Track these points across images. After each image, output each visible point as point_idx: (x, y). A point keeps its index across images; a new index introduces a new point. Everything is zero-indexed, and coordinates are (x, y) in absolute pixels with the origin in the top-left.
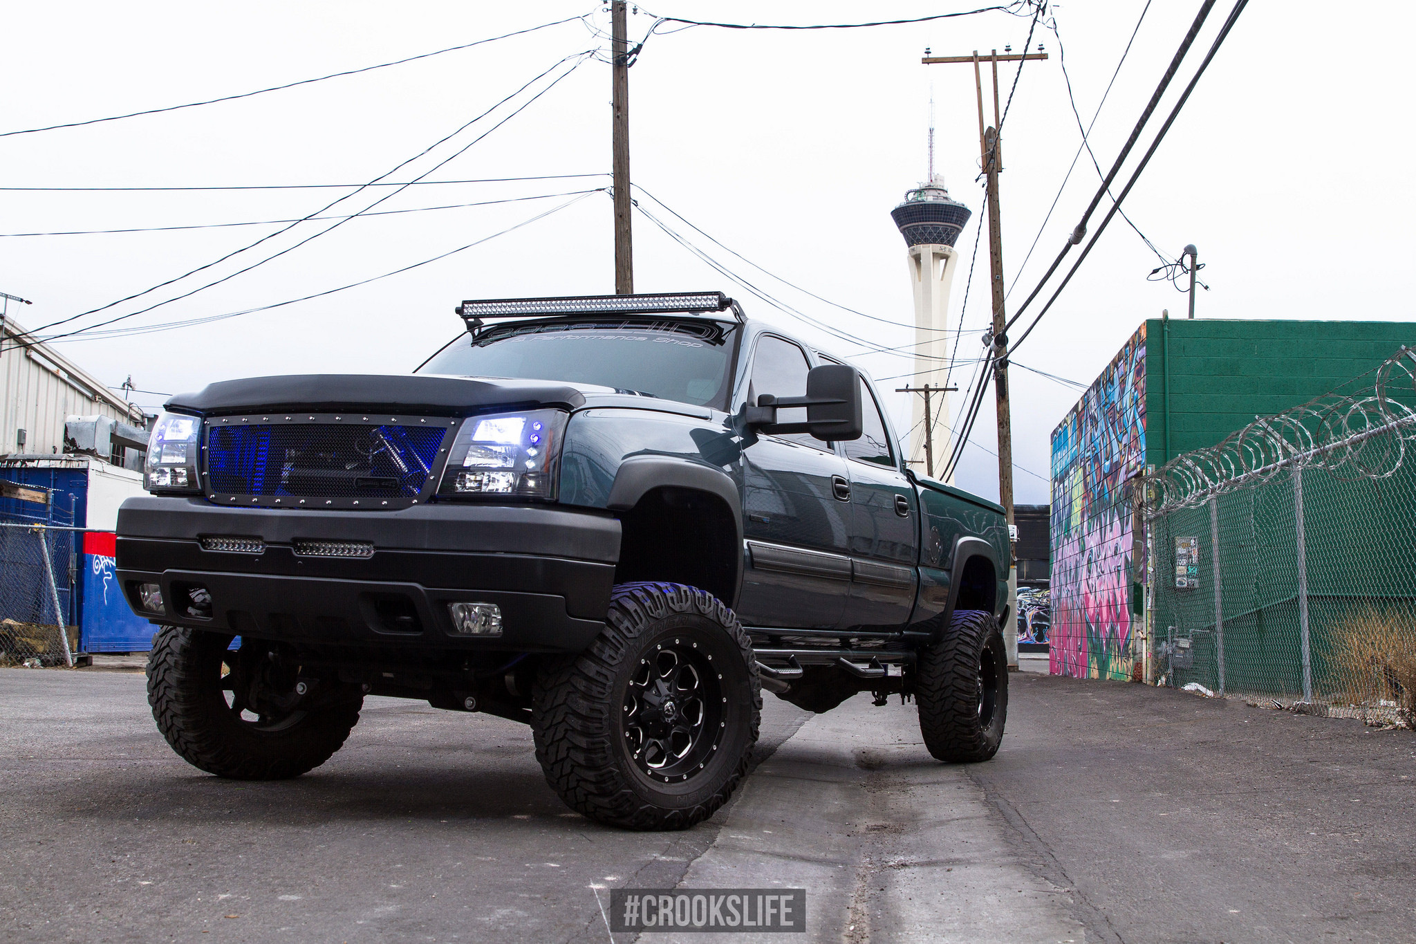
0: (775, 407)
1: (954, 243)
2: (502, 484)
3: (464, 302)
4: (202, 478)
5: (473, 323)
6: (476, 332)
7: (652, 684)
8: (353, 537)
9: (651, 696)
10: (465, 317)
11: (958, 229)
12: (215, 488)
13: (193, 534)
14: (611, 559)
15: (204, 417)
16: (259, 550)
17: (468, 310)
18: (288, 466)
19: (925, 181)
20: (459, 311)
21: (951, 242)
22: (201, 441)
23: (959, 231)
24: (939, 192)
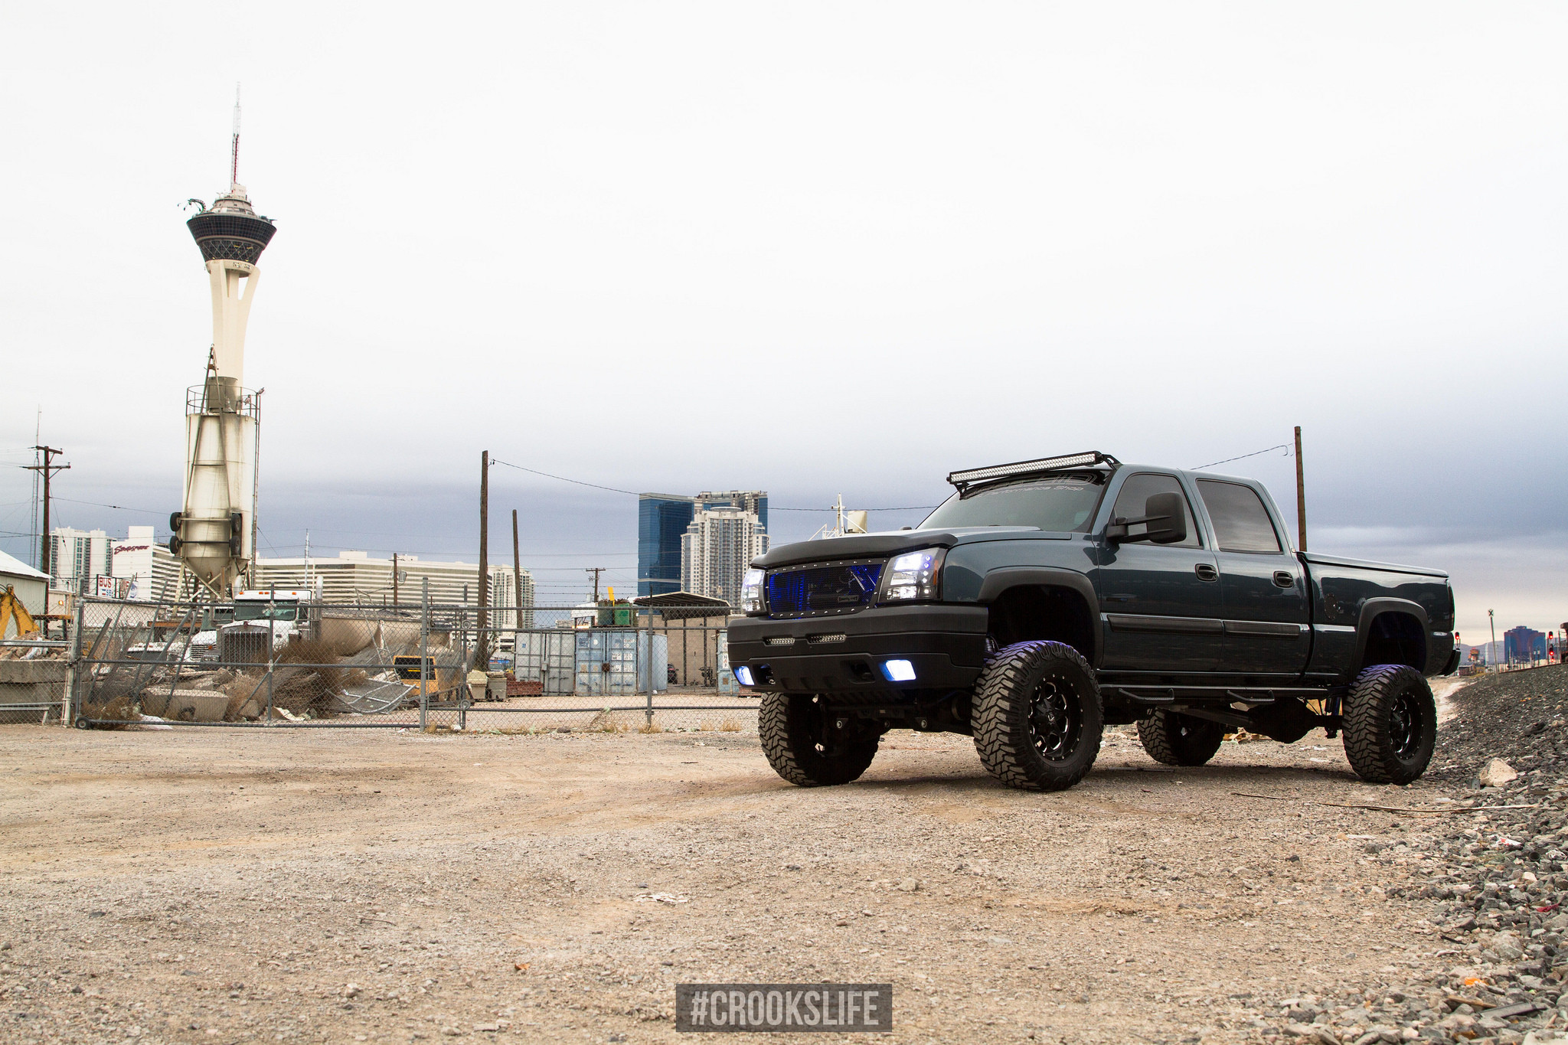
0: (1127, 525)
1: (256, 260)
2: (910, 593)
3: (951, 473)
4: (767, 604)
5: (961, 486)
6: (963, 490)
7: (1041, 701)
8: (835, 630)
9: (1041, 708)
10: (955, 483)
11: (261, 246)
12: (775, 611)
13: (760, 638)
14: (982, 630)
15: (767, 570)
16: (791, 641)
17: (955, 478)
18: (810, 593)
19: (226, 191)
20: (949, 479)
21: (253, 260)
22: (765, 583)
23: (263, 248)
24: (236, 203)
